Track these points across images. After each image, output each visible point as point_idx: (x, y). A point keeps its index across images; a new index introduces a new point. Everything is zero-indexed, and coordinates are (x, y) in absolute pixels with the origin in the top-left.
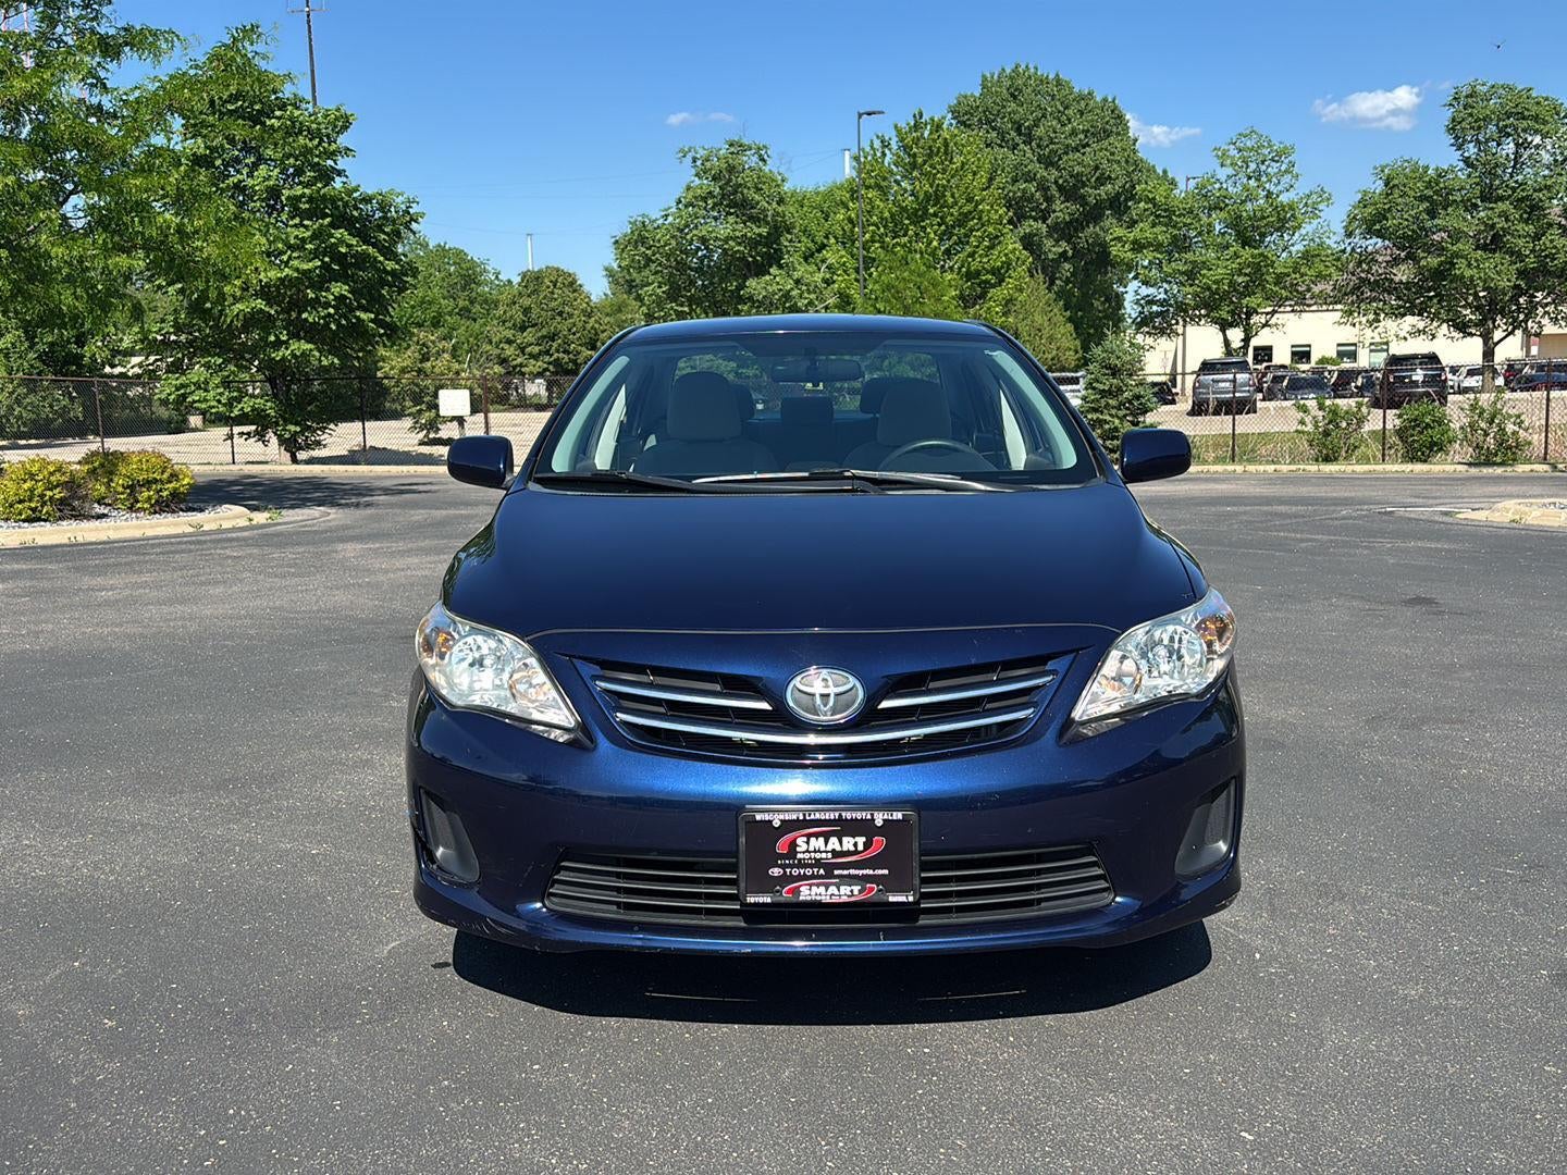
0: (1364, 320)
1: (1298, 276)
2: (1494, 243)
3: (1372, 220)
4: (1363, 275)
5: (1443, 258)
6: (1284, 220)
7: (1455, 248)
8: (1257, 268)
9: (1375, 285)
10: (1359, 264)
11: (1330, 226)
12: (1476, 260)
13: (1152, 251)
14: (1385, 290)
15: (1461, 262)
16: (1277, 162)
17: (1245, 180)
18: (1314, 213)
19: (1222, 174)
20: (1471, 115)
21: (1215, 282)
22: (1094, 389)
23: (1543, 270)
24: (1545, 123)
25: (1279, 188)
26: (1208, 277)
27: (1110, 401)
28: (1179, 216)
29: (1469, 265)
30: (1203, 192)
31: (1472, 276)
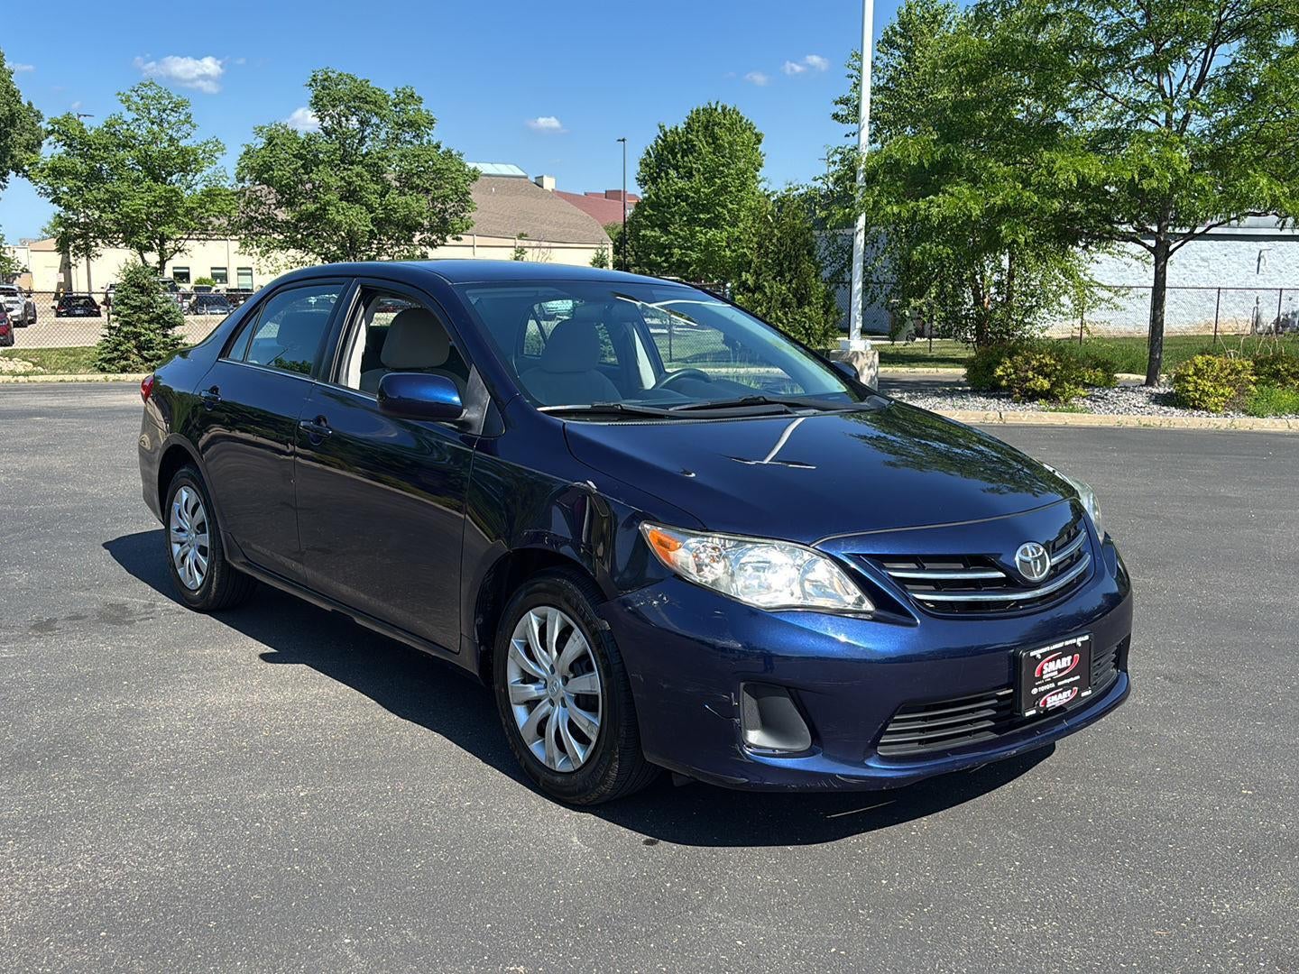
0: (258, 250)
1: (204, 210)
2: (351, 195)
3: (260, 170)
4: (252, 214)
5: (318, 205)
6: (187, 162)
7: (326, 198)
8: (169, 201)
9: (262, 223)
10: (248, 204)
11: (225, 170)
12: (343, 209)
13: (73, 179)
14: (270, 227)
15: (332, 209)
16: (176, 112)
17: (150, 125)
18: (211, 158)
19: (129, 116)
20: (328, 94)
21: (133, 211)
22: (126, 304)
23: (388, 220)
24: (381, 107)
25: (179, 135)
26: (128, 206)
27: (143, 316)
28: (96, 149)
29: (338, 212)
30: (112, 131)
31: (341, 221)
